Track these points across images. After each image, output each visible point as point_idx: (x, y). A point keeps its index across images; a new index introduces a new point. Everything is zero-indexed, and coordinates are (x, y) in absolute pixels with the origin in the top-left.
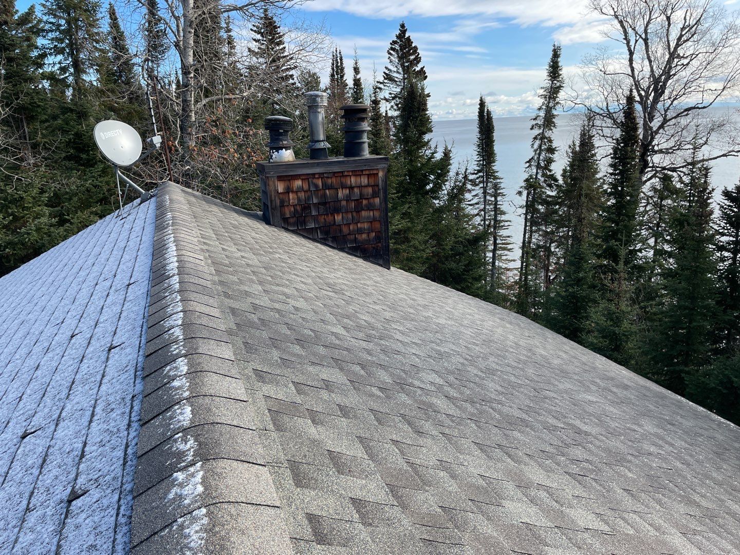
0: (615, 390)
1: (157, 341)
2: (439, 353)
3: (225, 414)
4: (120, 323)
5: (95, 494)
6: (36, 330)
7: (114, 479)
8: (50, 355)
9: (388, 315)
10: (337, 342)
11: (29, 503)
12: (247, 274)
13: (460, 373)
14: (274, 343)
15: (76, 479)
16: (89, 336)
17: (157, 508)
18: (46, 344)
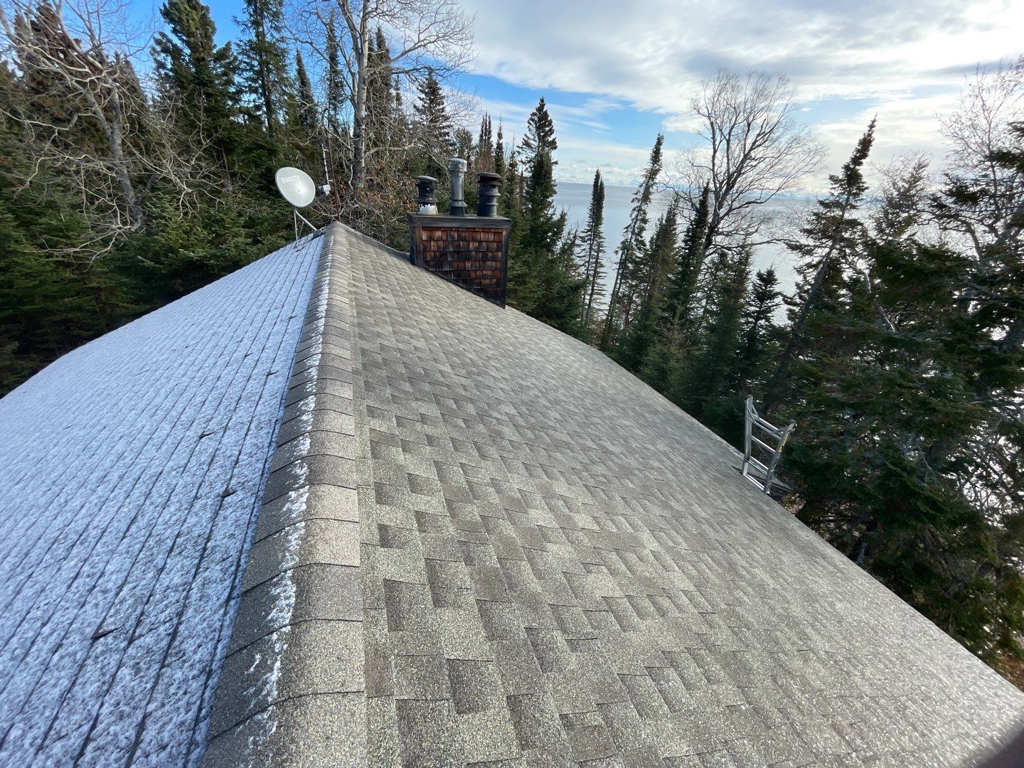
0: (647, 415)
1: (299, 377)
2: (522, 387)
3: (334, 448)
4: (279, 352)
5: (240, 494)
6: (223, 342)
7: (254, 485)
8: (229, 369)
9: (491, 352)
10: (442, 379)
11: (197, 492)
12: (383, 315)
13: (531, 405)
14: (390, 381)
15: (230, 480)
16: (257, 358)
17: (274, 516)
18: (227, 359)
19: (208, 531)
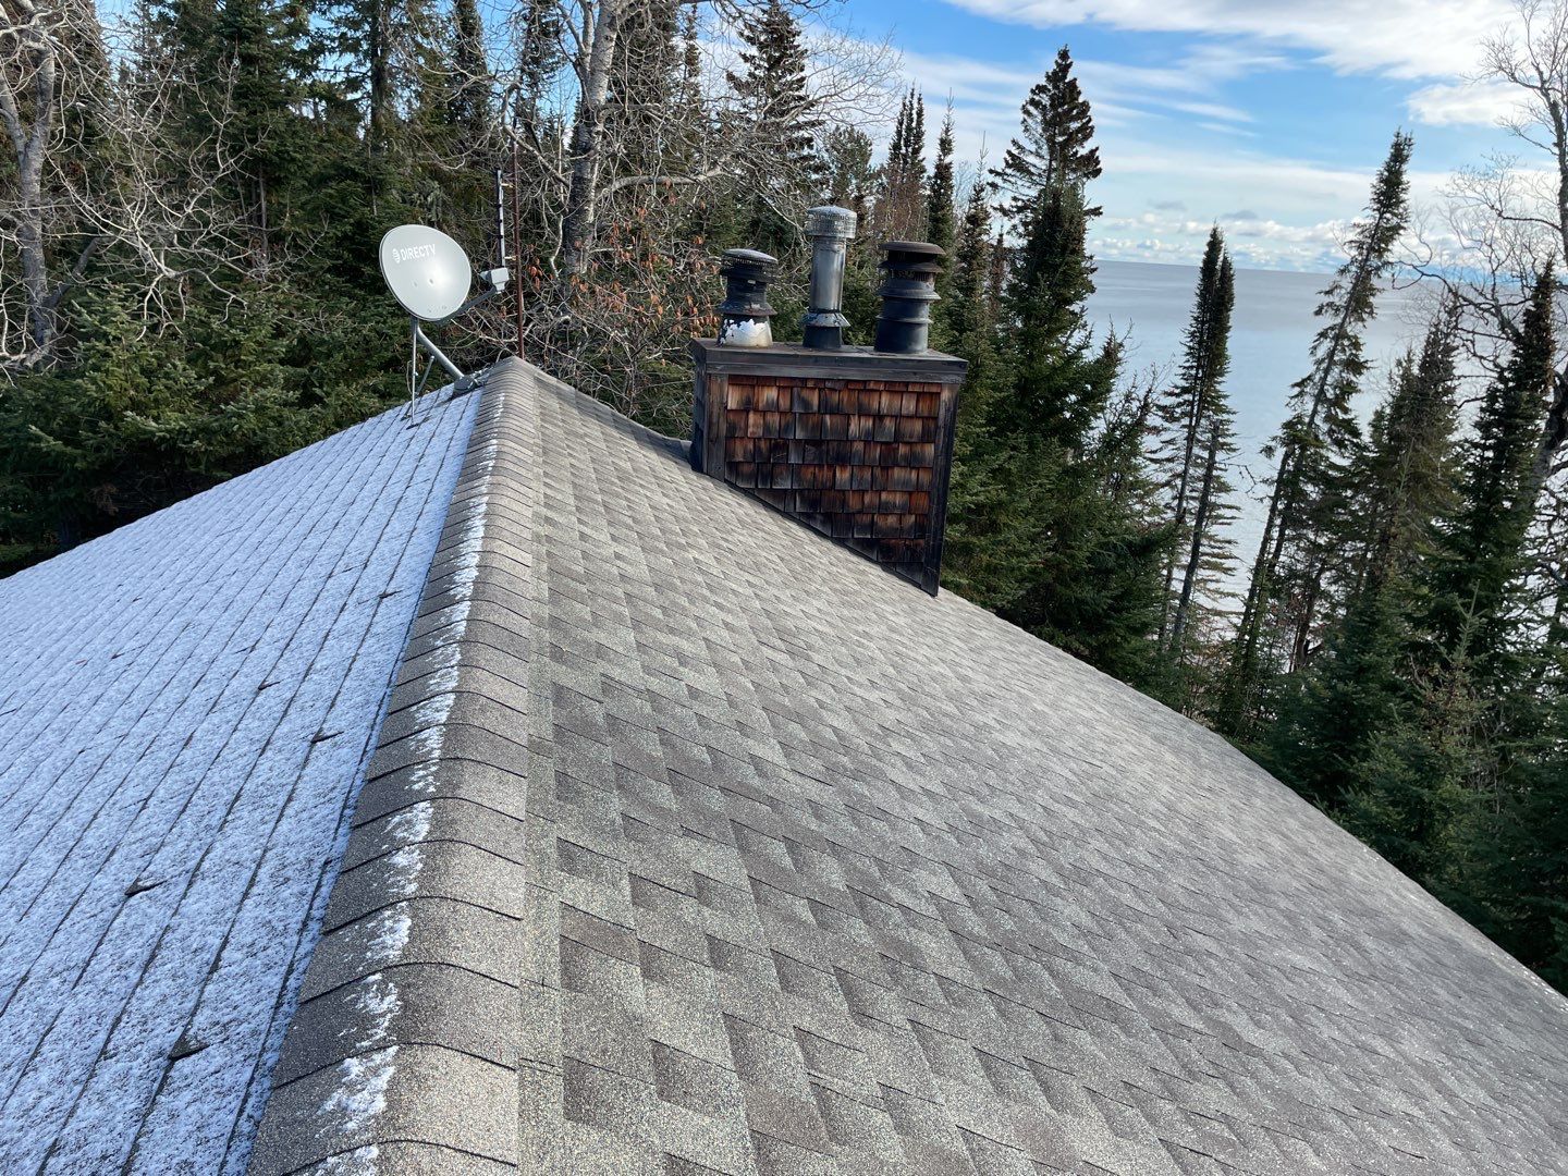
1: (394, 750)
3: (470, 947)
4: (347, 684)
5: (216, 1056)
6: (204, 653)
7: (254, 1033)
8: (215, 718)
9: (891, 716)
10: (756, 782)
11: (108, 1040)
12: (616, 600)
14: (622, 778)
15: (193, 1014)
16: (289, 695)
17: (302, 1122)
18: (215, 692)
19: (127, 1148)
